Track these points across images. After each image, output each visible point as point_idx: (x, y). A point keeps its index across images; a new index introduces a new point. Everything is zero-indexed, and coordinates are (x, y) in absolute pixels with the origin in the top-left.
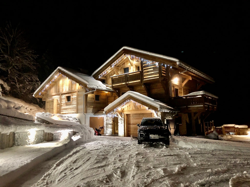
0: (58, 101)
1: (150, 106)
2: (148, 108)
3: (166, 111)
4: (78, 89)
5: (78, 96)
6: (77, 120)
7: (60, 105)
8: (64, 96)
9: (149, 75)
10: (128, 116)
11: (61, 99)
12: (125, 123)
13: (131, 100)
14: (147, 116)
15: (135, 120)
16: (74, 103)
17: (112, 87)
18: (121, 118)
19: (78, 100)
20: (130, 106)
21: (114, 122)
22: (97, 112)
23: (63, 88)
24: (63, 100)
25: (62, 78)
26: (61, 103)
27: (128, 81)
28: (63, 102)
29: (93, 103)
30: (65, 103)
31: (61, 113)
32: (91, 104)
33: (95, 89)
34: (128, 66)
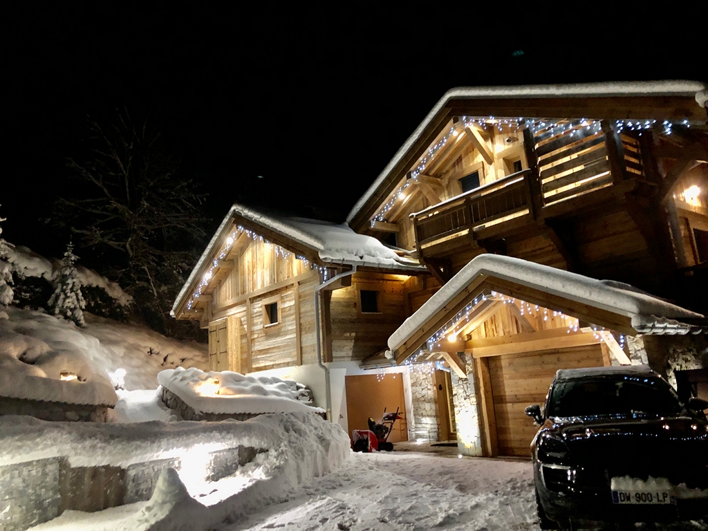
0: (241, 325)
1: (585, 311)
2: (577, 321)
3: (673, 329)
4: (299, 273)
5: (300, 298)
6: (301, 390)
7: (247, 338)
8: (259, 307)
9: (564, 180)
10: (492, 365)
11: (250, 317)
12: (483, 396)
13: (494, 293)
14: (579, 361)
15: (522, 382)
16: (290, 328)
17: (421, 254)
18: (463, 375)
19: (300, 314)
20: (493, 320)
21: (441, 391)
22: (371, 356)
23: (255, 276)
24: (255, 321)
25: (250, 245)
26: (252, 333)
27: (479, 220)
28: (256, 328)
29: (353, 322)
30: (261, 330)
31: (254, 366)
32: (347, 324)
33: (351, 266)
34: (474, 165)
